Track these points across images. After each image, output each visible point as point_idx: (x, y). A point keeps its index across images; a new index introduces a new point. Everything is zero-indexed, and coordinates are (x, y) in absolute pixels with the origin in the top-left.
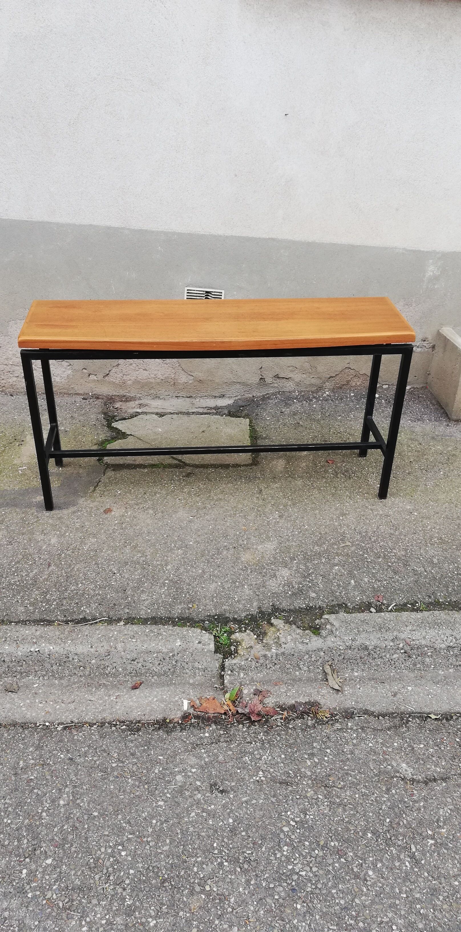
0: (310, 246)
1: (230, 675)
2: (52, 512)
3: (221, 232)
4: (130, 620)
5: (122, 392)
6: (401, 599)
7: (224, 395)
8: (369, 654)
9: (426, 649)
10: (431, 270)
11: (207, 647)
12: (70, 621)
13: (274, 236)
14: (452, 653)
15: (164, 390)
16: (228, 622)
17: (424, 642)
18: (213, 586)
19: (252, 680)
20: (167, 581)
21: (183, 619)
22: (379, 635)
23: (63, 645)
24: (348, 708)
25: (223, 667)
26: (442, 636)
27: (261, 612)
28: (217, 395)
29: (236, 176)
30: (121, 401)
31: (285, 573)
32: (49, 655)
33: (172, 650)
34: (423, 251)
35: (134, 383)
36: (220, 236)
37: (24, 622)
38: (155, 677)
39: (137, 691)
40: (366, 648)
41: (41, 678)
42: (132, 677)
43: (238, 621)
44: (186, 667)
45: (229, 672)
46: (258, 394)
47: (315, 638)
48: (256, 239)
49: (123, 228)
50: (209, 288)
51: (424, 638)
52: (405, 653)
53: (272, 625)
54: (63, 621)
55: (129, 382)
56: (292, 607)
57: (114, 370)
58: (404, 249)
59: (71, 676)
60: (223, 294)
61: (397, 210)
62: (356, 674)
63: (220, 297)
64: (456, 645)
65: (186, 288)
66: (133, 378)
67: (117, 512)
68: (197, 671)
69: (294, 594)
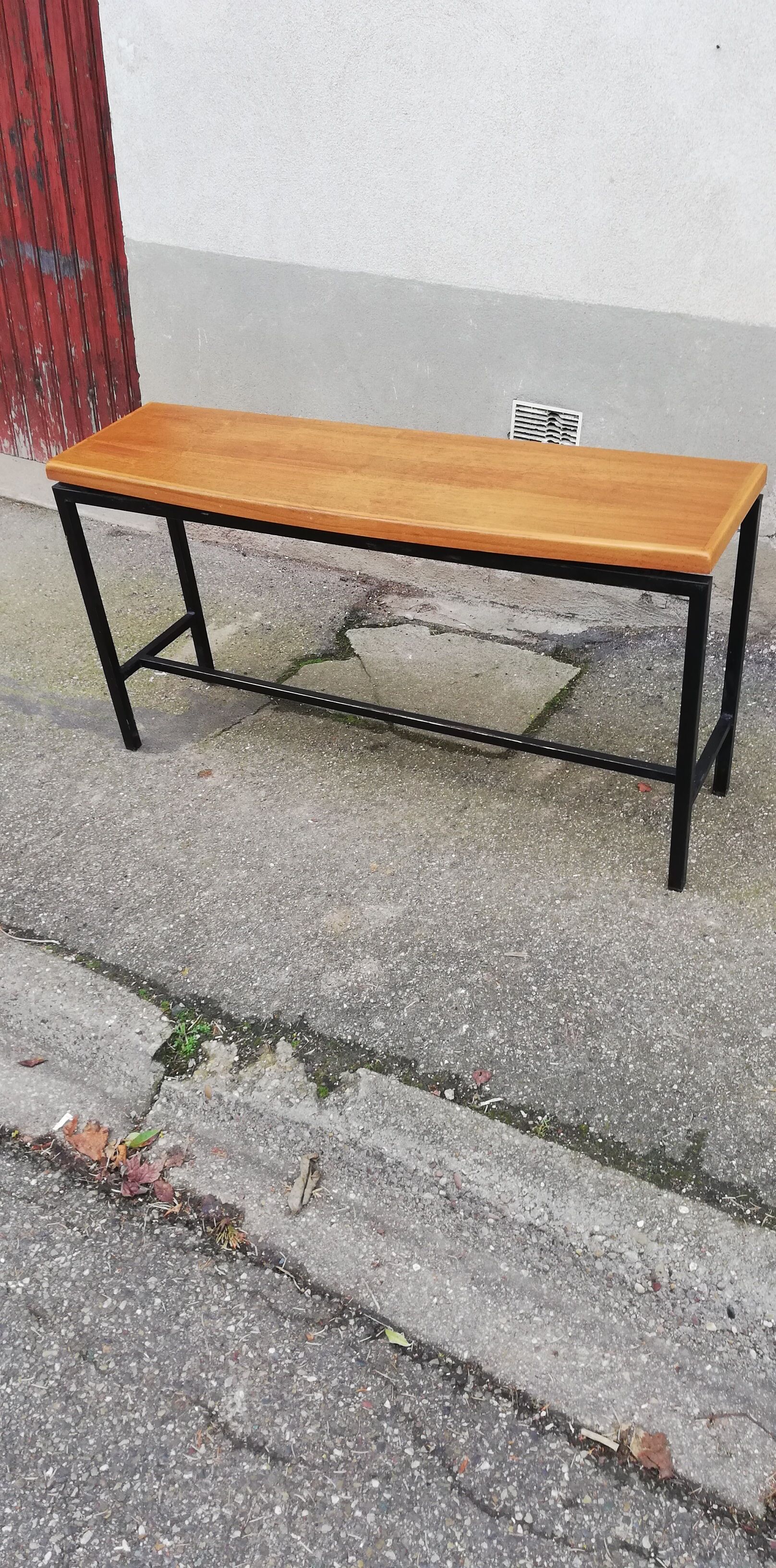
1: (164, 1105)
3: (579, 298)
4: (85, 959)
6: (517, 1095)
7: (574, 615)
8: (384, 1171)
9: (487, 1208)
11: (145, 1044)
12: (14, 929)
13: (683, 310)
14: (534, 1240)
16: (216, 1017)
17: (485, 1194)
18: (238, 949)
19: (189, 1129)
20: (182, 916)
21: (155, 986)
22: (413, 1145)
24: (278, 1248)
25: (158, 1088)
26: (527, 1199)
27: (275, 1021)
28: (561, 612)
29: (612, 181)
30: (399, 594)
31: (369, 967)
33: (96, 1029)
36: (578, 304)
38: (66, 1061)
39: (26, 1071)
40: (381, 1157)
42: (37, 1046)
43: (231, 1021)
44: (109, 1063)
45: (164, 1100)
46: (638, 625)
47: (310, 1101)
48: (646, 313)
49: (413, 281)
50: (556, 405)
51: (491, 1186)
52: (447, 1197)
53: (273, 1050)
56: (327, 1033)
60: (580, 420)
62: (352, 1196)
63: (575, 424)
64: (545, 1227)
65: (515, 402)
67: (215, 779)
68: (123, 1076)
69: (350, 1010)
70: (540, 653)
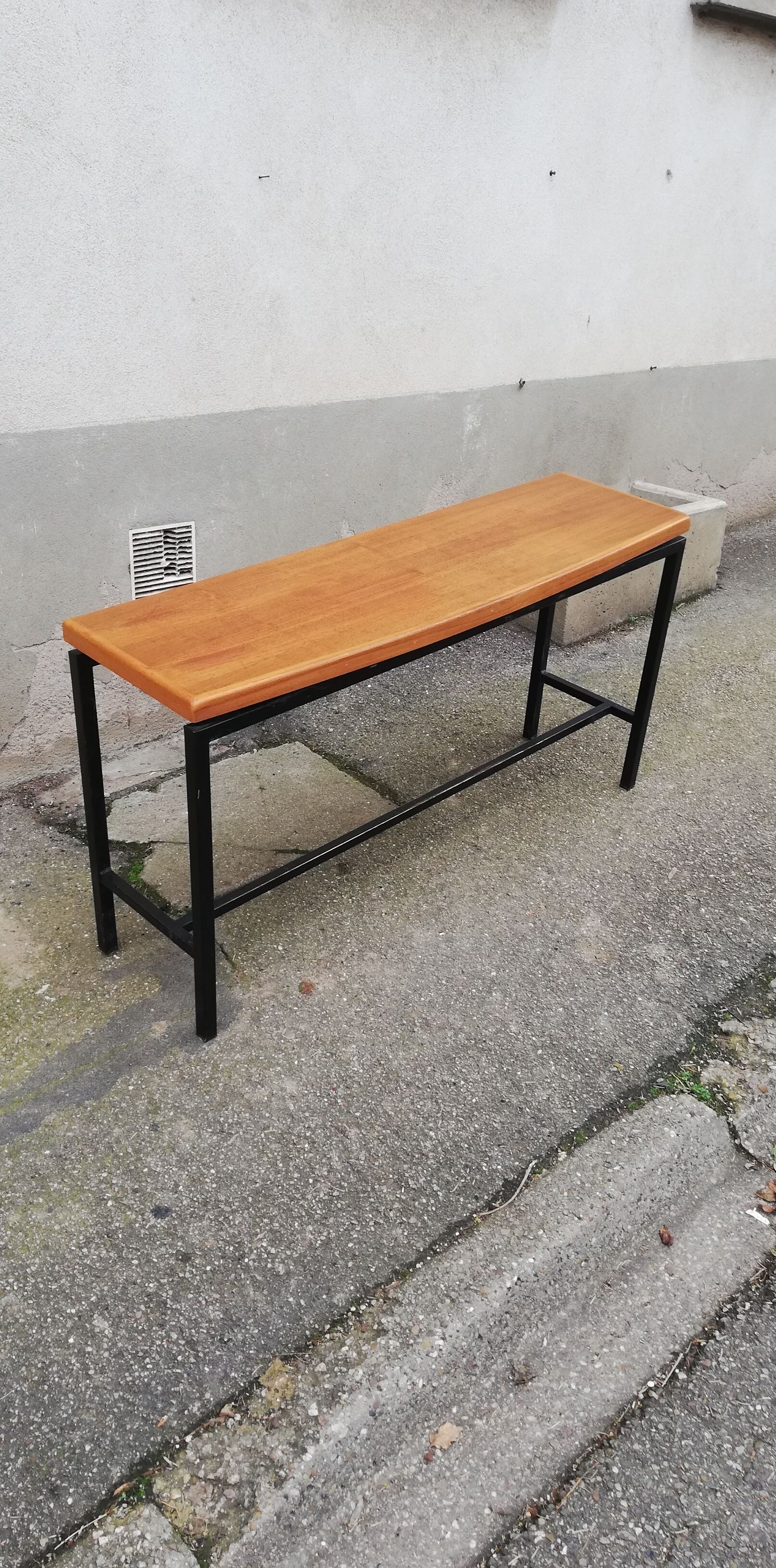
0: (315, 410)
1: (747, 1139)
2: (218, 1039)
3: (179, 413)
4: (568, 1143)
5: (37, 772)
10: (471, 422)
12: (495, 1199)
13: (262, 405)
15: (112, 740)
16: (677, 1063)
18: (604, 1023)
20: (540, 1052)
21: (627, 1094)
23: (540, 1245)
27: (697, 1024)
29: (194, 300)
30: (46, 789)
31: (659, 950)
32: (536, 1275)
33: (674, 1147)
34: (459, 393)
35: (57, 746)
36: (180, 420)
37: (430, 1252)
38: (672, 1207)
39: (679, 1245)
41: (540, 1326)
43: (682, 1054)
45: (745, 1135)
48: (236, 415)
50: (170, 522)
53: (727, 1034)
54: (483, 1209)
55: (49, 747)
56: (722, 995)
57: (17, 731)
58: (437, 394)
59: (575, 1288)
60: (193, 530)
61: (423, 330)
63: (189, 535)
65: (132, 532)
66: (53, 737)
67: (324, 983)
68: (710, 1160)
69: (702, 975)
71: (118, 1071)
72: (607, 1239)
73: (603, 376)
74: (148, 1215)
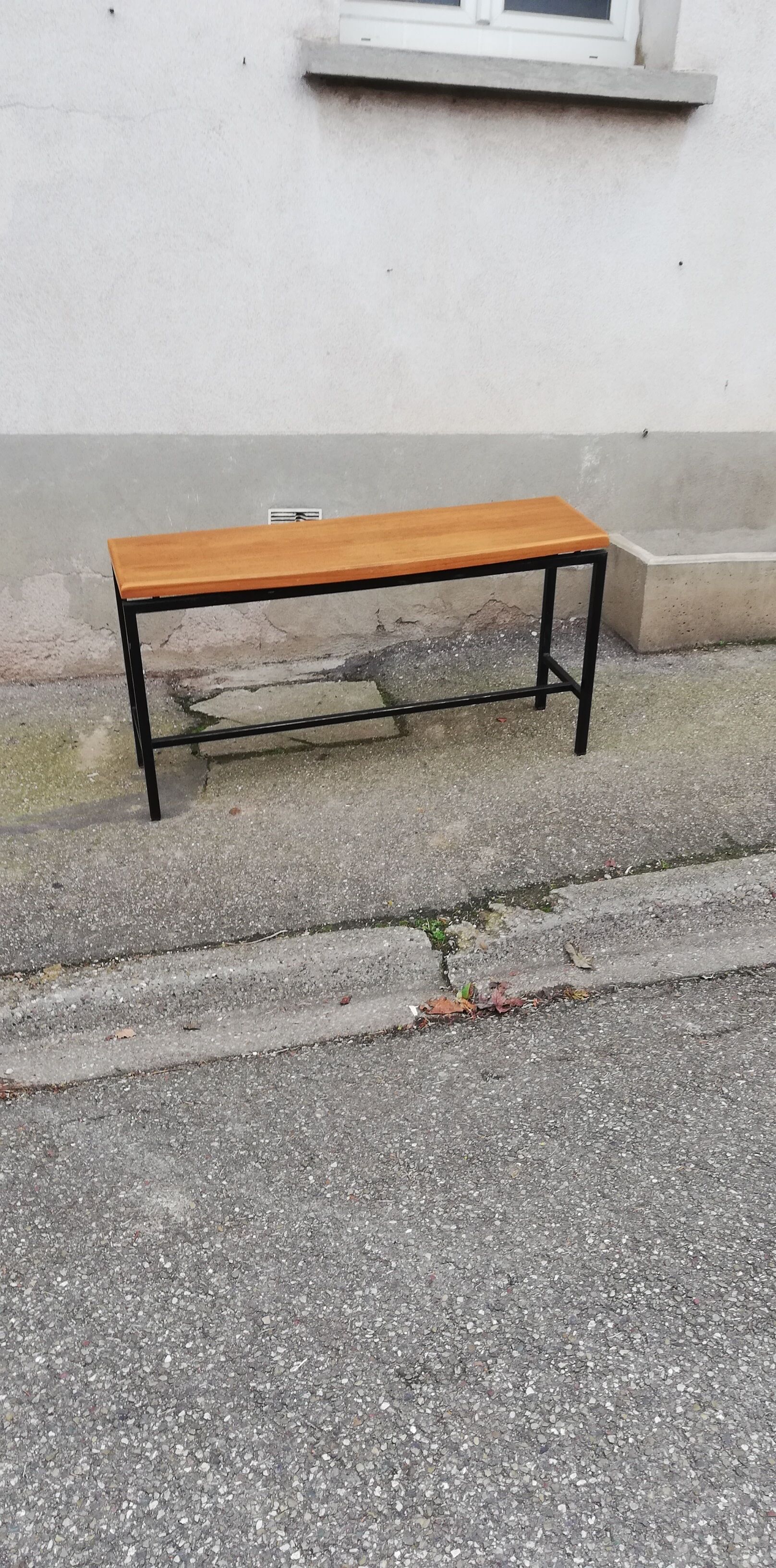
0: (431, 440)
1: (455, 973)
3: (313, 431)
4: (316, 929)
5: (188, 665)
6: (637, 860)
7: (329, 655)
8: (615, 924)
9: (680, 909)
10: (588, 460)
11: (422, 943)
12: (242, 940)
13: (383, 431)
14: (710, 910)
15: (246, 656)
16: (436, 915)
17: (676, 902)
18: (405, 878)
19: (483, 976)
20: (345, 881)
21: (381, 919)
22: (624, 901)
23: (244, 965)
24: (607, 985)
25: (445, 966)
26: (696, 892)
27: (473, 899)
28: (320, 655)
29: (328, 354)
31: (489, 852)
32: (230, 979)
33: (381, 953)
34: (576, 436)
35: (203, 650)
36: (312, 436)
37: (183, 949)
38: (365, 989)
39: (349, 1006)
40: (611, 918)
41: (224, 1010)
42: (336, 993)
43: (448, 912)
44: (400, 971)
45: (454, 970)
46: (377, 649)
47: (548, 916)
48: (360, 436)
49: (181, 435)
50: (301, 507)
51: (676, 896)
52: (657, 917)
53: (491, 910)
54: (231, 941)
55: (197, 650)
56: (509, 888)
57: (175, 634)
58: (552, 434)
59: (261, 1002)
60: (320, 515)
61: (539, 384)
62: (604, 951)
63: (316, 518)
64: (713, 900)
65: (270, 511)
66: (202, 644)
67: (247, 811)
68: (414, 974)
69: (506, 873)
70: (337, 681)
71: (95, 821)
72: (298, 985)
73: (744, 433)
74: (50, 885)
